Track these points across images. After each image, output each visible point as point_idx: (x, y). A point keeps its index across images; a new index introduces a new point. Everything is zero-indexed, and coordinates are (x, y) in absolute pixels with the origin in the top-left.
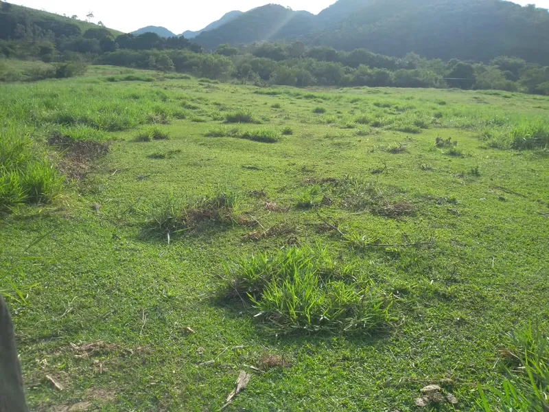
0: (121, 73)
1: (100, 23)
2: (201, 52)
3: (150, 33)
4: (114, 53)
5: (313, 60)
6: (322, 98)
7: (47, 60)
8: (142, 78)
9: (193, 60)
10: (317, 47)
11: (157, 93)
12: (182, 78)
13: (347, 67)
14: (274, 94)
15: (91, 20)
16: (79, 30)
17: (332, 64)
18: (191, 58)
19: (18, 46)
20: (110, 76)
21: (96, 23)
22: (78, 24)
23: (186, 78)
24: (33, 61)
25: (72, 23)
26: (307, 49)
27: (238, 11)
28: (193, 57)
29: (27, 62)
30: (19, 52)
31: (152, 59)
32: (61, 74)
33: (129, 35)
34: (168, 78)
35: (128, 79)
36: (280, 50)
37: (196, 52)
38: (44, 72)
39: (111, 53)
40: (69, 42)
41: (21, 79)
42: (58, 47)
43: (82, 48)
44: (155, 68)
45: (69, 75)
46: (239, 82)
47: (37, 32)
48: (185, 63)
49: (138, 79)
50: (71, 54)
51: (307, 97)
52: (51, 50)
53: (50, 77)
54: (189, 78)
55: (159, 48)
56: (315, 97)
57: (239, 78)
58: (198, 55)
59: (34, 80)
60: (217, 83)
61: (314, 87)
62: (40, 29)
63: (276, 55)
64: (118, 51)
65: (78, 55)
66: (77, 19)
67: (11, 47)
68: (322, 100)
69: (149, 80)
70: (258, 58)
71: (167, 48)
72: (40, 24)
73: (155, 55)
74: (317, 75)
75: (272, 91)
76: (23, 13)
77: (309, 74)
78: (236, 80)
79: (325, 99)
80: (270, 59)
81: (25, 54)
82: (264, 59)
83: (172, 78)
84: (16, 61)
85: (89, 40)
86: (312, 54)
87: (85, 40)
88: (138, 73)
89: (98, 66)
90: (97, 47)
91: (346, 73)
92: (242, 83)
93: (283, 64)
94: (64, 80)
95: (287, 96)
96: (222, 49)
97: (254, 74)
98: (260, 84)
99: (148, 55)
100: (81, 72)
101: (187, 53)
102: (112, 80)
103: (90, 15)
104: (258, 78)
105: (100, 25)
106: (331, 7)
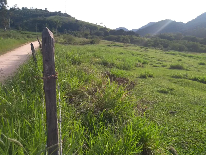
0: (111, 43)
1: (105, 26)
2: (139, 36)
3: (121, 30)
4: (108, 36)
5: (186, 41)
6: (197, 57)
7: (87, 38)
8: (119, 45)
9: (136, 39)
10: (187, 36)
11: (130, 52)
12: (134, 46)
13: (202, 44)
14: (174, 54)
15: (101, 25)
16: (98, 28)
17: (195, 43)
18: (135, 38)
19: (79, 33)
20: (108, 44)
21: (103, 26)
22: (98, 26)
23: (135, 46)
24: (82, 38)
25: (96, 26)
26: (183, 37)
27: (154, 22)
28: (136, 38)
29: (81, 38)
30: (79, 35)
31: (122, 39)
32: (92, 43)
33: (114, 30)
34: (129, 46)
35: (115, 46)
36: (171, 36)
37: (138, 37)
38: (86, 42)
39: (107, 36)
40: (94, 32)
41: (79, 44)
42: (90, 34)
43: (98, 34)
44: (122, 42)
45: (94, 43)
46: (155, 48)
47: (85, 29)
48: (133, 40)
49: (118, 46)
50: (94, 36)
51: (189, 57)
52: (88, 35)
53: (88, 44)
54: (136, 46)
55: (124, 35)
56: (193, 57)
57: (155, 47)
58: (138, 38)
59: (83, 45)
60: (147, 48)
61: (186, 52)
62: (86, 28)
63: (170, 38)
64: (110, 35)
65: (96, 36)
66: (97, 24)
67: (77, 33)
68: (197, 58)
69: (122, 46)
70: (162, 39)
71: (127, 35)
72: (86, 26)
73: (122, 37)
74: (188, 47)
75: (172, 53)
76: (81, 23)
77: (185, 46)
78: (153, 48)
79: (198, 58)
80: (167, 40)
81: (80, 36)
82: (164, 40)
83: (130, 46)
84: (78, 38)
85: (101, 31)
86: (185, 39)
87: (99, 31)
88: (117, 43)
89: (103, 41)
90: (103, 34)
91: (201, 47)
92: (156, 49)
93: (173, 42)
94: (93, 45)
95: (180, 55)
96: (147, 36)
97: (161, 46)
98: (163, 50)
99: (120, 37)
100: (98, 42)
101: (134, 37)
102: (109, 46)
103: (102, 23)
104: (163, 47)
105: (105, 27)
106: (193, 20)
